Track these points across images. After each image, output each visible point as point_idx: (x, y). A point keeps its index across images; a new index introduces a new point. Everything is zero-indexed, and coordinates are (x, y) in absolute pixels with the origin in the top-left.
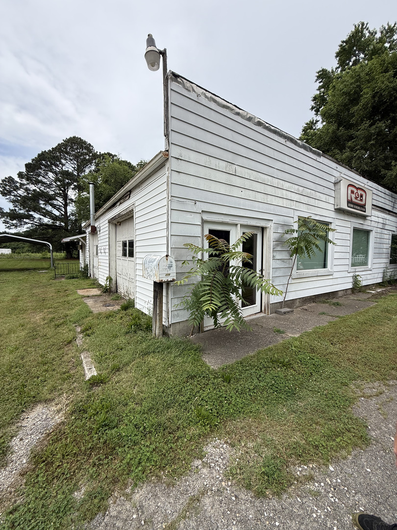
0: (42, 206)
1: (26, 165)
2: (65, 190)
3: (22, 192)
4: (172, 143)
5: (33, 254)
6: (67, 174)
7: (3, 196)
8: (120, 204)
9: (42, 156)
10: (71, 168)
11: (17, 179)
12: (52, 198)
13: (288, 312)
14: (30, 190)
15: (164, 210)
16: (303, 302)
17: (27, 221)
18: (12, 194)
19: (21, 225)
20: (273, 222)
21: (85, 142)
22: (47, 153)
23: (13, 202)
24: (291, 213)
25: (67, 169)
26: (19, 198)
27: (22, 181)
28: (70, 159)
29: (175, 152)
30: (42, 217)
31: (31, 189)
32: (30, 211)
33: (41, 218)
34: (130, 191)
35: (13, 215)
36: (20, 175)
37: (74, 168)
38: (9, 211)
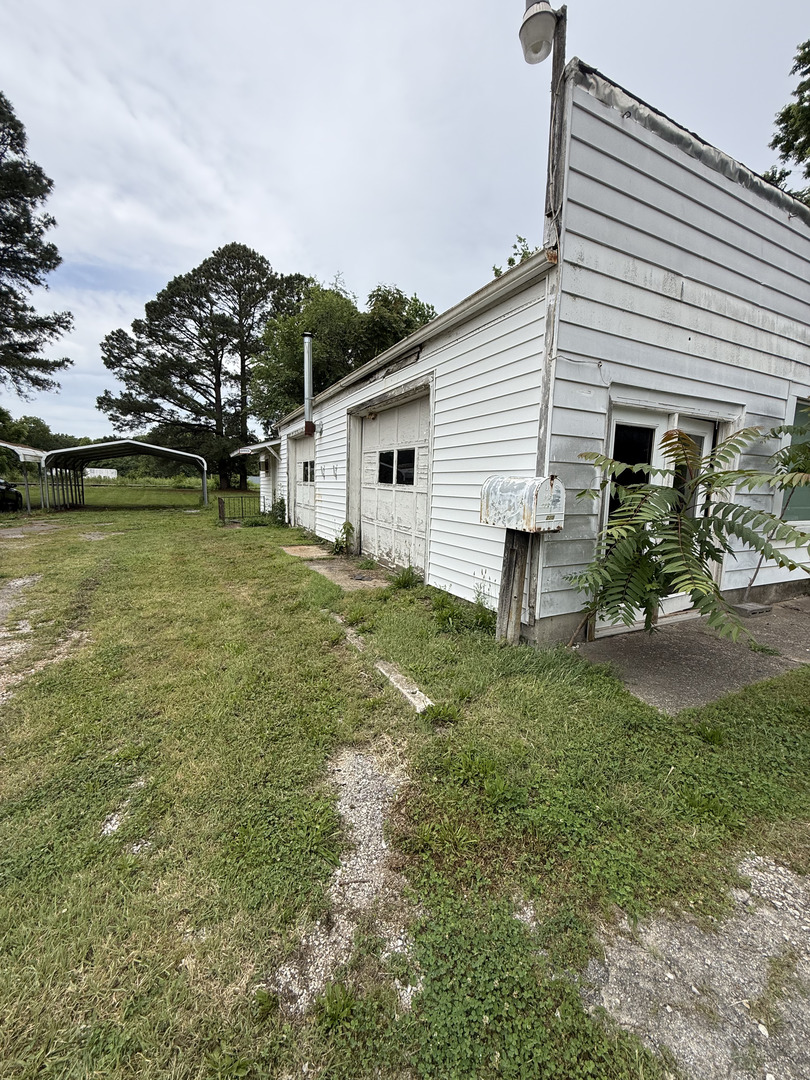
0: (178, 387)
1: (148, 306)
2: (217, 353)
3: (141, 361)
4: (567, 230)
5: (158, 480)
6: (221, 322)
7: (108, 367)
8: (388, 374)
9: (177, 286)
10: (227, 309)
11: (131, 334)
12: (194, 370)
13: (761, 612)
14: (155, 356)
15: (537, 380)
16: (784, 591)
17: (150, 415)
18: (124, 364)
19: (141, 423)
20: (746, 410)
21: (253, 255)
22: (184, 280)
23: (127, 379)
24: (782, 388)
25: (220, 312)
26: (137, 372)
27: (139, 338)
28: (225, 291)
29: (571, 249)
30: (176, 408)
31: (157, 354)
32: (156, 397)
33: (173, 411)
34: (421, 346)
35: (127, 406)
36: (137, 326)
37: (234, 309)
38: (120, 398)
